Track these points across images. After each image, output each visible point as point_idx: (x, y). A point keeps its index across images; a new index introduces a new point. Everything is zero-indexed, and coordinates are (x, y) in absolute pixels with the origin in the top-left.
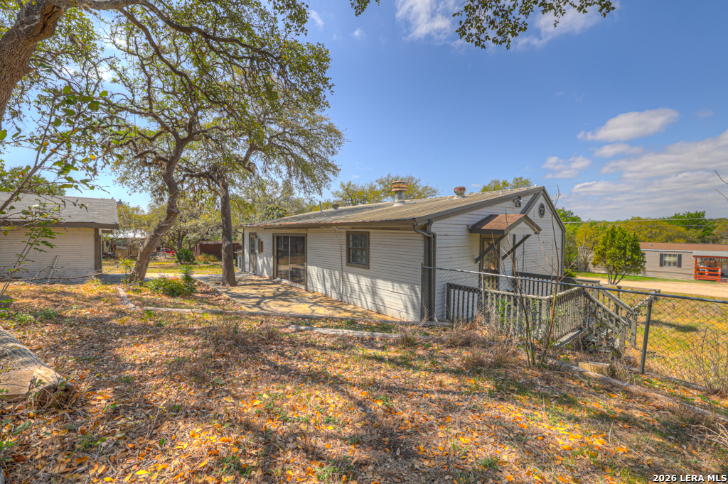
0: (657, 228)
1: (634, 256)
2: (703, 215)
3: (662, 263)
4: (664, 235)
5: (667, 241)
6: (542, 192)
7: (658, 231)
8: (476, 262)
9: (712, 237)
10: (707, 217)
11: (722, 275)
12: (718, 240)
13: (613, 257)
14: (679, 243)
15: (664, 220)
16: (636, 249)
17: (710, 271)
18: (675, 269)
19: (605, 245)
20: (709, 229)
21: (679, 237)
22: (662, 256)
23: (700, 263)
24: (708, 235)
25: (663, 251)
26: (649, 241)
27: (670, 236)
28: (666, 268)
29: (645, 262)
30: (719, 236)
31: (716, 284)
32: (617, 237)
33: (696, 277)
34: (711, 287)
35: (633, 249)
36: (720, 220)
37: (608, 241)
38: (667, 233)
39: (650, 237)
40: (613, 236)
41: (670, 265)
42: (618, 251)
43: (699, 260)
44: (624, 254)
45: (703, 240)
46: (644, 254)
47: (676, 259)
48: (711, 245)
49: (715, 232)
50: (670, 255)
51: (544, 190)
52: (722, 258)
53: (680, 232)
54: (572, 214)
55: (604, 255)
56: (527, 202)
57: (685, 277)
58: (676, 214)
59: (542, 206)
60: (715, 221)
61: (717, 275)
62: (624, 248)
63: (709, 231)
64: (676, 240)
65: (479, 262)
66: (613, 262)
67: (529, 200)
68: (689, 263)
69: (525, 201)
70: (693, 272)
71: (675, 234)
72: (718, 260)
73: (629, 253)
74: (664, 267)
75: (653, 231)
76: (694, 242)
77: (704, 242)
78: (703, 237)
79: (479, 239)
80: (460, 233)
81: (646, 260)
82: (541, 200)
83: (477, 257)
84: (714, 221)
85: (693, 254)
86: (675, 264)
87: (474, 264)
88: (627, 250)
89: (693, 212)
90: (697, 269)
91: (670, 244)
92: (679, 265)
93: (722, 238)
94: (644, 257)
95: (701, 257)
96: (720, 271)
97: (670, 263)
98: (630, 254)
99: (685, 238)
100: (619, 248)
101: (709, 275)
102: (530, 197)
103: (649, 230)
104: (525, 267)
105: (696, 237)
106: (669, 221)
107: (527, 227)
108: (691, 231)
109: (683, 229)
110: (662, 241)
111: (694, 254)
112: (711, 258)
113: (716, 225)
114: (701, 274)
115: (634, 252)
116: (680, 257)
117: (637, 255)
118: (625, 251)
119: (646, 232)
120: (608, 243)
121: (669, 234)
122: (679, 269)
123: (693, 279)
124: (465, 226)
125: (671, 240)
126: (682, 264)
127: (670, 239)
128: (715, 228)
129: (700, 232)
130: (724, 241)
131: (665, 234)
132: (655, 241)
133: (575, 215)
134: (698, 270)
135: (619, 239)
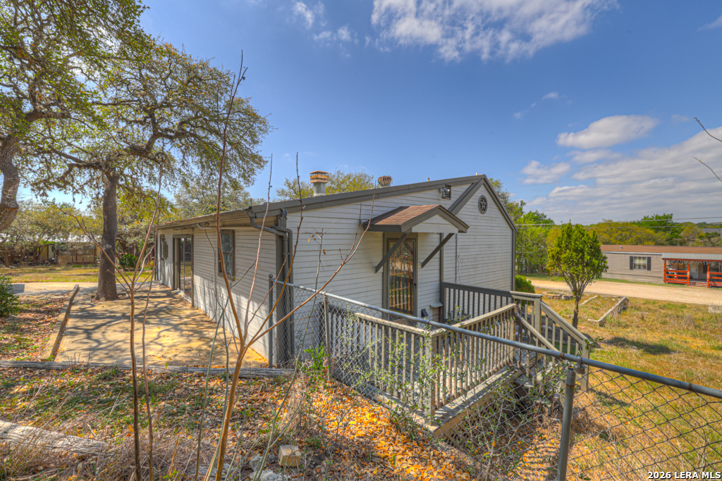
0: (627, 230)
1: (594, 260)
2: (671, 218)
3: (632, 266)
4: (634, 238)
5: (637, 244)
6: (483, 181)
7: (628, 233)
8: (376, 271)
9: (680, 239)
10: (674, 220)
11: (691, 278)
12: (685, 242)
13: (569, 261)
14: (649, 245)
15: (634, 223)
16: (596, 252)
17: (679, 274)
18: (644, 272)
19: (560, 247)
20: (677, 232)
21: (648, 240)
22: (632, 259)
23: (669, 266)
24: (676, 237)
25: (633, 253)
26: (620, 244)
27: (639, 239)
28: (636, 271)
29: (607, 267)
30: (686, 239)
31: (686, 287)
32: (574, 237)
33: (665, 281)
34: (680, 291)
35: (592, 252)
36: (686, 224)
37: (563, 242)
38: (636, 236)
39: (621, 240)
40: (569, 236)
41: (639, 268)
42: (574, 254)
43: (668, 263)
44: (582, 258)
45: (671, 242)
46: (605, 258)
47: (645, 262)
48: (678, 248)
49: (682, 234)
50: (640, 258)
51: (485, 180)
52: (690, 260)
53: (649, 234)
54: (545, 216)
55: (558, 259)
56: (461, 193)
57: (654, 280)
58: (645, 217)
59: (483, 199)
60: (682, 224)
61: (686, 278)
62: (582, 251)
63: (677, 233)
64: (645, 242)
65: (381, 270)
66: (570, 267)
67: (464, 191)
68: (658, 265)
69: (457, 191)
70: (663, 276)
71: (645, 237)
72: (686, 262)
73: (587, 257)
74: (634, 270)
75: (624, 233)
76: (662, 245)
77: (672, 244)
78: (671, 239)
79: (381, 239)
80: (346, 231)
81: (608, 265)
82: (481, 191)
83: (376, 264)
84: (680, 225)
85: (661, 256)
86: (644, 267)
87: (373, 274)
88: (586, 253)
89: (661, 215)
90: (666, 272)
91: (639, 246)
92: (649, 268)
93: (689, 240)
94: (605, 262)
95: (670, 259)
96: (688, 273)
97: (639, 266)
98: (589, 257)
99: (654, 240)
100: (576, 250)
101: (678, 278)
102: (466, 187)
103: (620, 232)
104: (458, 276)
105: (664, 240)
106: (639, 224)
107: (446, 222)
108: (660, 234)
109: (652, 232)
110: (632, 243)
111: (663, 257)
112: (680, 261)
113: (683, 227)
114: (670, 277)
115: (594, 256)
116: (649, 260)
117: (597, 259)
118: (584, 255)
119: (616, 235)
120: (563, 245)
121: (639, 236)
122: (649, 272)
123: (662, 281)
124: (357, 222)
125: (641, 243)
126: (652, 267)
127: (639, 242)
128: (682, 230)
129: (668, 234)
130: (691, 243)
131: (635, 236)
132: (625, 244)
133: (548, 218)
134: (668, 273)
135: (576, 240)
